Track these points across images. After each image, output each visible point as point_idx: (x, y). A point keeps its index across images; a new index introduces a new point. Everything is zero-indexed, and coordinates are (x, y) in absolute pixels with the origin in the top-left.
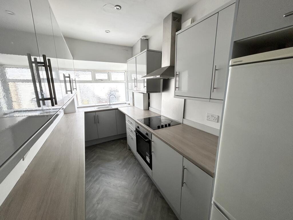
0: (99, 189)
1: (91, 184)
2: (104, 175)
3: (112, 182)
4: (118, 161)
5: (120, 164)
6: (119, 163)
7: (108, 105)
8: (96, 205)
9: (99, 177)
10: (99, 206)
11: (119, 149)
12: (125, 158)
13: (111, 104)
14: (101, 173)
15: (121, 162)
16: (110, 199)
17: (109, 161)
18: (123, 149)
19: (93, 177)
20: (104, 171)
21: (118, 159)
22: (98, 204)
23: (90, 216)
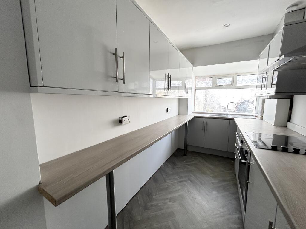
0: (179, 190)
1: (175, 182)
2: (190, 182)
3: (193, 193)
4: (212, 179)
5: (213, 183)
6: (213, 181)
7: (225, 114)
8: (168, 200)
9: (185, 181)
10: (170, 203)
11: (223, 168)
12: (224, 181)
13: (228, 113)
14: (189, 179)
15: (216, 181)
16: (181, 205)
17: (204, 173)
18: (227, 171)
19: (180, 178)
20: (193, 178)
21: (214, 177)
22: (170, 201)
23: (159, 204)
